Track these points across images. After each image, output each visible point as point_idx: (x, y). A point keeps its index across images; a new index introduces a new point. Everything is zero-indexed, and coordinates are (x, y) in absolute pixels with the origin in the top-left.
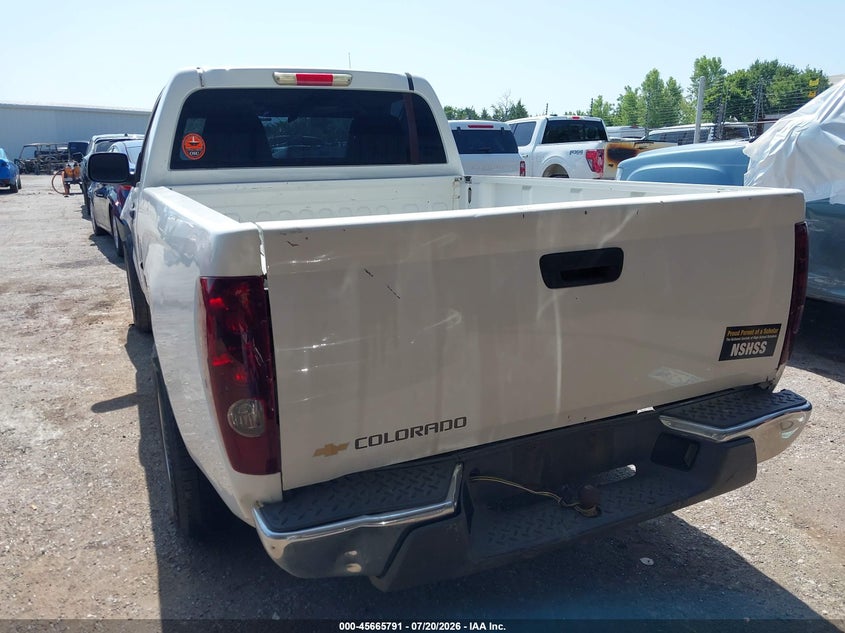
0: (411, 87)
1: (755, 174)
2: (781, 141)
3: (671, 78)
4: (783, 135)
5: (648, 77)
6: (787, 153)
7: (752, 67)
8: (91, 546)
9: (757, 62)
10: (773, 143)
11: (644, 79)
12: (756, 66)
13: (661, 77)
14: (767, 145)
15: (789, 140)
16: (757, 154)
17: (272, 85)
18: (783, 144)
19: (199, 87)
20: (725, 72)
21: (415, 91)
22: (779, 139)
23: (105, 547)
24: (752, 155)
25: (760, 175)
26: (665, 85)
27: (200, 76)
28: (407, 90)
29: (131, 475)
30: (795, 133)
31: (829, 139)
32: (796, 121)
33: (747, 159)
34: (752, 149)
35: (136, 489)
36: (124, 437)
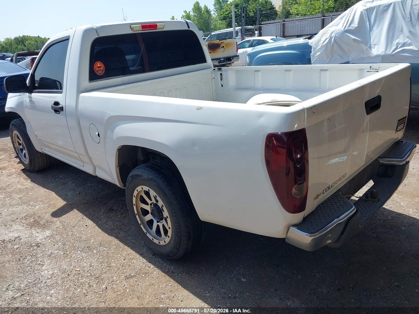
0: (189, 27)
1: (315, 53)
2: (327, 39)
4: (327, 36)
6: (330, 44)
8: (127, 278)
10: (323, 39)
14: (320, 41)
15: (331, 38)
16: (315, 44)
17: (130, 32)
18: (328, 40)
19: (96, 36)
21: (191, 29)
22: (325, 38)
23: (134, 276)
24: (313, 45)
25: (318, 54)
27: (96, 30)
28: (187, 28)
29: (110, 242)
30: (333, 35)
31: (348, 36)
32: (332, 29)
33: (311, 47)
34: (312, 43)
35: (121, 247)
36: (86, 226)
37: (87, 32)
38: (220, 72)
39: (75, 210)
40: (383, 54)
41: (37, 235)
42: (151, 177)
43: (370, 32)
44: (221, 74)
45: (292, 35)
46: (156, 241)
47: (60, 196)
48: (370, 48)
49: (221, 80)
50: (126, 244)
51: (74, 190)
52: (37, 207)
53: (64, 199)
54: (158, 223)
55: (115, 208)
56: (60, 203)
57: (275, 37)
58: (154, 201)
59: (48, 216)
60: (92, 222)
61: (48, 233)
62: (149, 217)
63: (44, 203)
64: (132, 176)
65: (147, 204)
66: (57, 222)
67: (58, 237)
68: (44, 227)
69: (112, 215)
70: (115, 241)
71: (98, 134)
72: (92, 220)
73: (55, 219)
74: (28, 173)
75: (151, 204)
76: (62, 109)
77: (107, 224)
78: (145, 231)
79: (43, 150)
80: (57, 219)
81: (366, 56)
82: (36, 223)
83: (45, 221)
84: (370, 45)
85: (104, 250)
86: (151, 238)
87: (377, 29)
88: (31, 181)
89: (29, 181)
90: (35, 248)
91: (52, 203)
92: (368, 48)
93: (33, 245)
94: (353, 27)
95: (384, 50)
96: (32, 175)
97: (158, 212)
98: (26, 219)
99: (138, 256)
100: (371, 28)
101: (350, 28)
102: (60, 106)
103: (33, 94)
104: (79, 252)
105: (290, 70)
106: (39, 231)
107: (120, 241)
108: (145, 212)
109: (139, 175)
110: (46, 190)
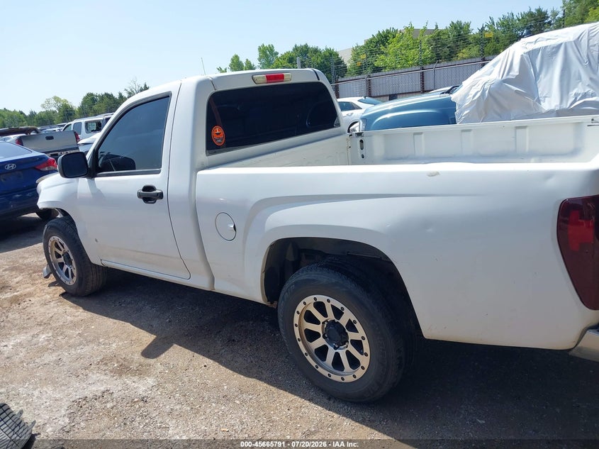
0: (319, 79)
1: (462, 112)
2: (478, 92)
3: (247, 60)
4: (478, 88)
5: (232, 60)
6: (483, 98)
7: (294, 50)
9: (296, 46)
10: (473, 92)
11: (230, 62)
12: (296, 49)
13: (240, 60)
14: (467, 95)
15: (484, 91)
16: (461, 100)
17: (252, 85)
18: (480, 93)
19: (214, 91)
20: (277, 53)
22: (476, 91)
24: (458, 102)
25: (466, 112)
26: (245, 65)
27: (212, 82)
28: (316, 80)
29: (254, 386)
30: (487, 86)
31: (508, 87)
32: (485, 79)
33: (454, 104)
34: (456, 98)
35: (273, 393)
36: (205, 366)
37: (201, 85)
38: (360, 138)
39: (175, 345)
40: (557, 108)
41: (136, 385)
42: (334, 281)
43: (536, 80)
44: (361, 141)
45: (410, 91)
46: (334, 377)
47: (141, 327)
48: (539, 101)
49: (362, 149)
50: (279, 387)
51: (158, 317)
52: (114, 345)
53: (151, 331)
54: (337, 351)
55: (235, 337)
56: (147, 338)
57: (363, 98)
58: (331, 316)
59: (138, 357)
60: (212, 361)
61: (150, 381)
62: (320, 342)
63: (122, 340)
64: (296, 283)
65: (317, 322)
66: (157, 364)
67: (170, 387)
68: (141, 372)
69: (236, 347)
70: (262, 386)
71: (234, 227)
72: (209, 357)
73: (152, 361)
74: (74, 299)
75: (323, 323)
76: (161, 196)
77: (236, 362)
78: (314, 364)
79: (103, 262)
80: (155, 360)
81: (534, 112)
82: (123, 369)
83: (137, 365)
84: (538, 98)
85: (251, 399)
86: (325, 373)
87: (545, 76)
88: (84, 309)
89: (81, 310)
90: (141, 404)
91: (134, 338)
92: (536, 101)
93: (136, 400)
94: (512, 75)
95: (558, 103)
96: (81, 301)
97: (340, 334)
98: (106, 364)
99: (307, 403)
100: (537, 76)
101: (508, 77)
102: (157, 191)
103: (96, 179)
104: (214, 405)
105: (469, 131)
106: (135, 379)
107: (268, 384)
108: (312, 336)
109: (314, 280)
110: (115, 321)
